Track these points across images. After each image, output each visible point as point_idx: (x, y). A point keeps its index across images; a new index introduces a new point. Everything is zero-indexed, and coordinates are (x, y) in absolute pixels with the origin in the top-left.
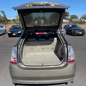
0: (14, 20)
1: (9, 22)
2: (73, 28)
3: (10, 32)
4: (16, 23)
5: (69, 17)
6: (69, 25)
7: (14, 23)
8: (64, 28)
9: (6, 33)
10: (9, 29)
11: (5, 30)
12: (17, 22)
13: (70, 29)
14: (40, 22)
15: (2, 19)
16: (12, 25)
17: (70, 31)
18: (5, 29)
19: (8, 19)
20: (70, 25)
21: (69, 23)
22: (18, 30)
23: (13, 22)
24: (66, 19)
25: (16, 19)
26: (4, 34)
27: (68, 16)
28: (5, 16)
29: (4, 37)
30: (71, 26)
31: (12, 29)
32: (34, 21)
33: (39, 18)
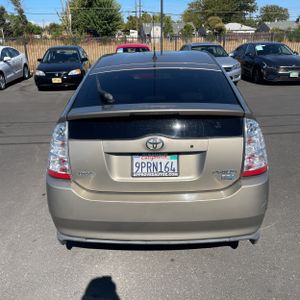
0: (53, 27)
1: (38, 36)
2: (269, 57)
3: (41, 73)
4: (62, 39)
5: (255, 15)
6: (254, 45)
7: (54, 38)
8: (233, 57)
9: (30, 76)
10: (39, 60)
11: (26, 65)
12: (65, 34)
13: (256, 61)
14: (149, 35)
15: (12, 25)
16: (47, 47)
18: (24, 61)
19: (33, 23)
20: (259, 44)
21: (256, 36)
22: (68, 63)
23: (49, 36)
24: (243, 22)
25: (60, 23)
26: (23, 79)
27: (252, 10)
28: (21, 12)
29: (22, 89)
30: (259, 48)
31: (47, 62)
32: (127, 32)
33: (145, 18)
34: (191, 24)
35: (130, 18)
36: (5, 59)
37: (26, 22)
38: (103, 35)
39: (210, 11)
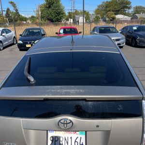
0: (33, 17)
4: (36, 24)
5: (131, 11)
9: (16, 43)
11: (14, 37)
12: (37, 21)
14: (78, 21)
17: (134, 38)
18: (14, 35)
19: (23, 15)
20: (134, 26)
23: (30, 22)
24: (125, 14)
25: (35, 15)
27: (129, 8)
28: (17, 10)
32: (67, 20)
33: (77, 13)
34: (99, 15)
35: (69, 13)
36: (3, 34)
37: (19, 15)
38: (56, 21)
39: (108, 9)
